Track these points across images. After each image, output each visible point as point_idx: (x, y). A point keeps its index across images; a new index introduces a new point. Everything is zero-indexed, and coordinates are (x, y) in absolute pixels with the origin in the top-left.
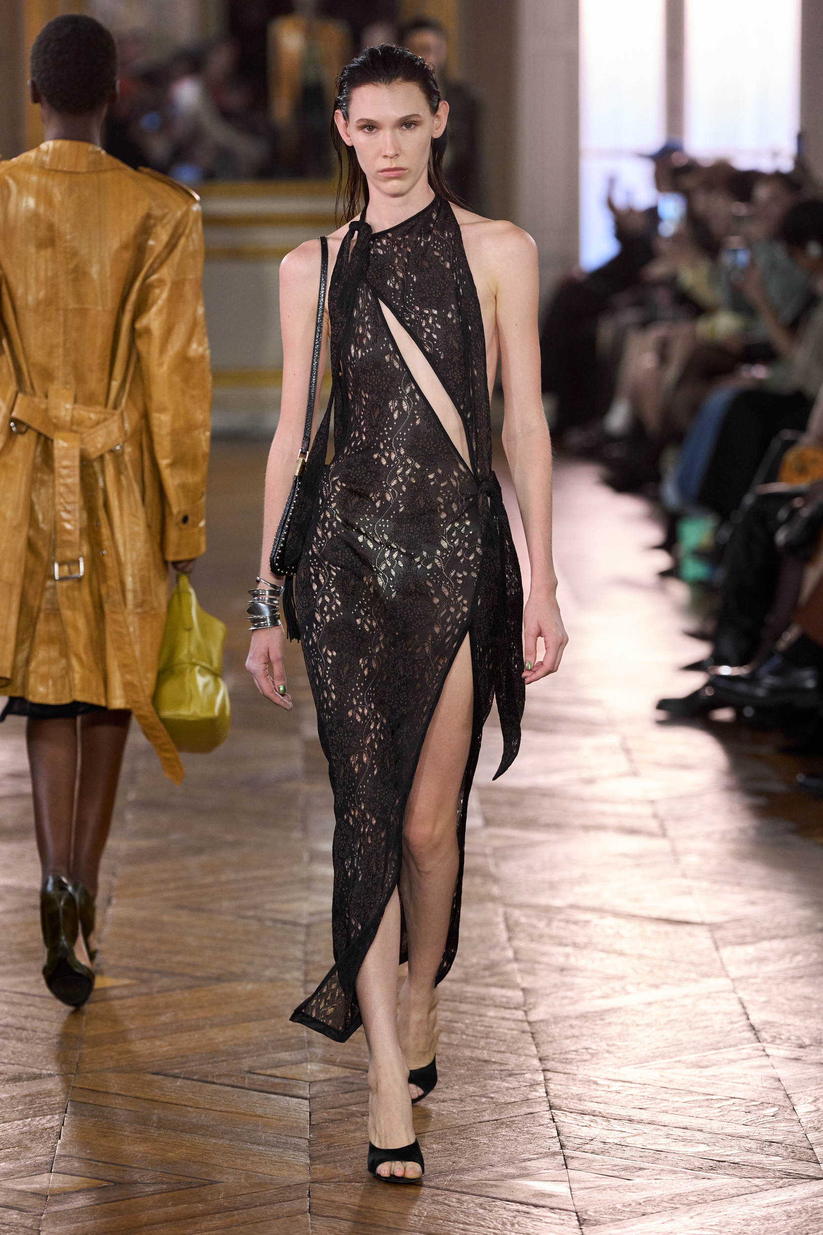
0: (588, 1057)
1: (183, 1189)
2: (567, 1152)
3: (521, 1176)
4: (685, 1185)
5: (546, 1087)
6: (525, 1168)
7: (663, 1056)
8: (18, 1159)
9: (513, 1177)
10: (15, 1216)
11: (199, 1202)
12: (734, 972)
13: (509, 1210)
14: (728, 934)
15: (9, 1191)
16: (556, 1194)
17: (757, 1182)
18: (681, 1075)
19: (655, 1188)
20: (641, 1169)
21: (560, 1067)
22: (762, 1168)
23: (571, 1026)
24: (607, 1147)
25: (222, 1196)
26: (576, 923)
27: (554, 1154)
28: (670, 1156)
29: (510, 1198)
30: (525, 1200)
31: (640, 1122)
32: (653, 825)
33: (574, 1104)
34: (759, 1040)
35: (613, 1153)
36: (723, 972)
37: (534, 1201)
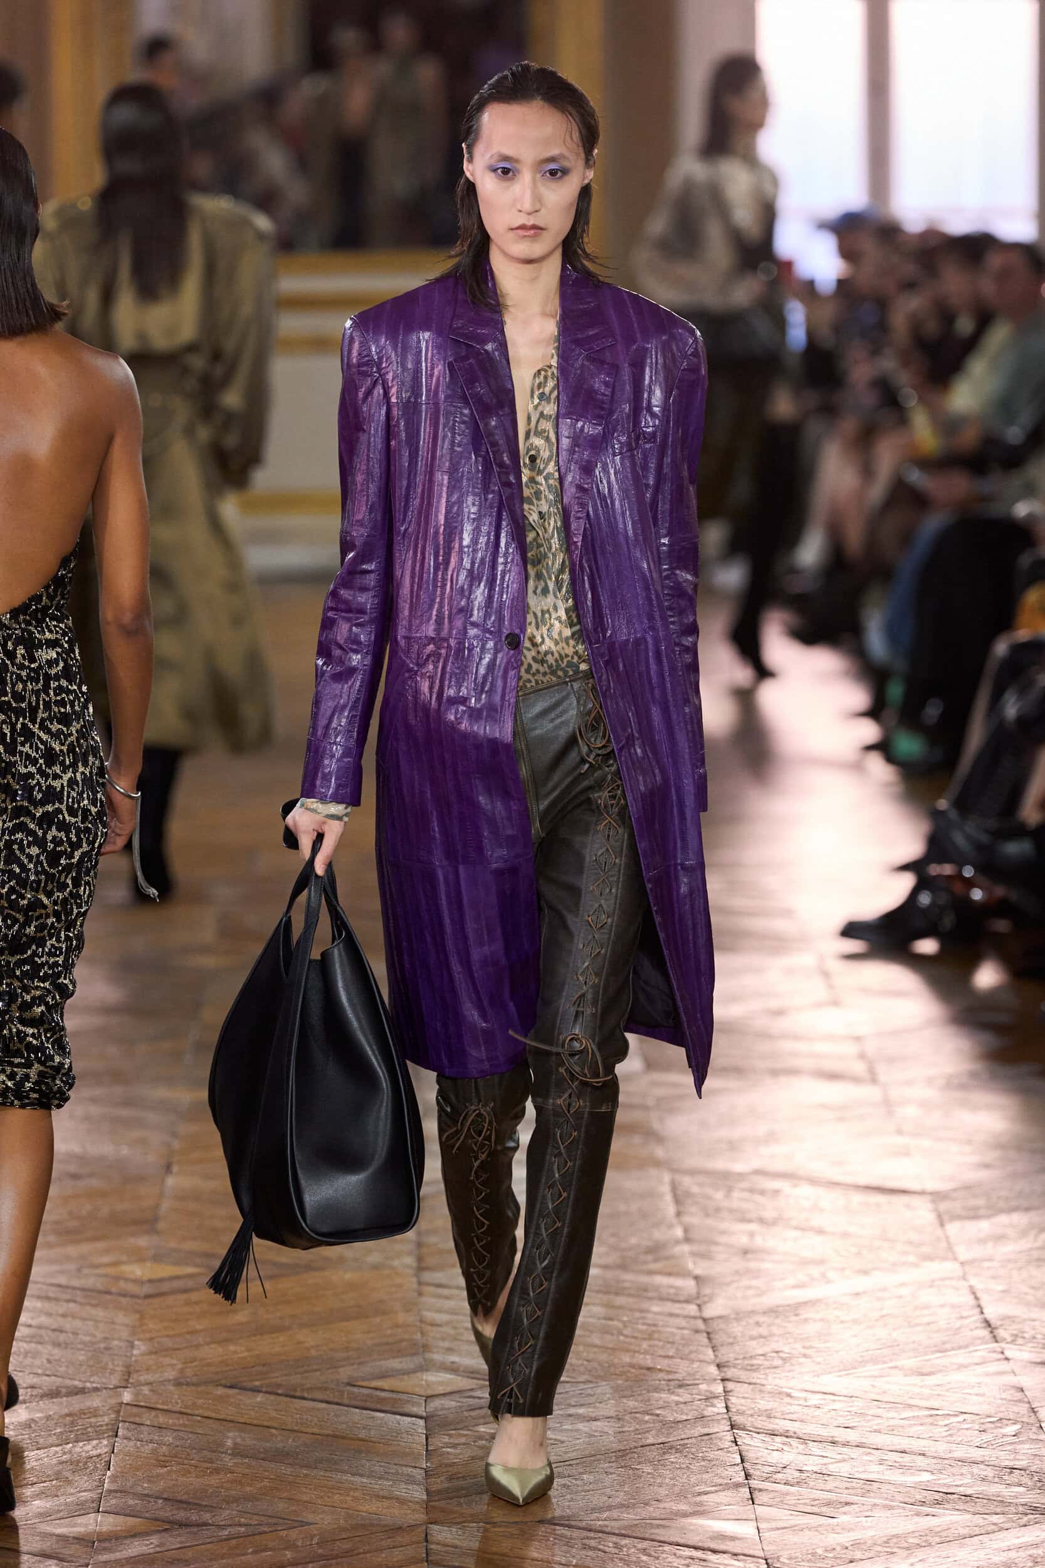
0: (779, 1362)
1: (265, 1532)
2: (754, 1483)
3: (694, 1514)
4: (903, 1523)
5: (726, 1401)
6: (701, 1504)
7: (875, 1361)
8: (57, 1496)
9: (685, 1515)
11: (285, 1549)
12: (963, 1253)
13: (680, 1557)
14: (955, 1206)
15: (46, 1535)
16: (739, 1536)
17: (995, 1519)
18: (897, 1385)
19: (864, 1528)
20: (847, 1504)
21: (743, 1375)
22: (1001, 1501)
23: (758, 1324)
24: (804, 1476)
25: (316, 1540)
26: (762, 1193)
27: (737, 1485)
28: (884, 1487)
29: (682, 1541)
30: (702, 1544)
31: (846, 1444)
32: (859, 1068)
33: (761, 1423)
34: (996, 1339)
35: (812, 1484)
36: (949, 1253)
37: (713, 1546)
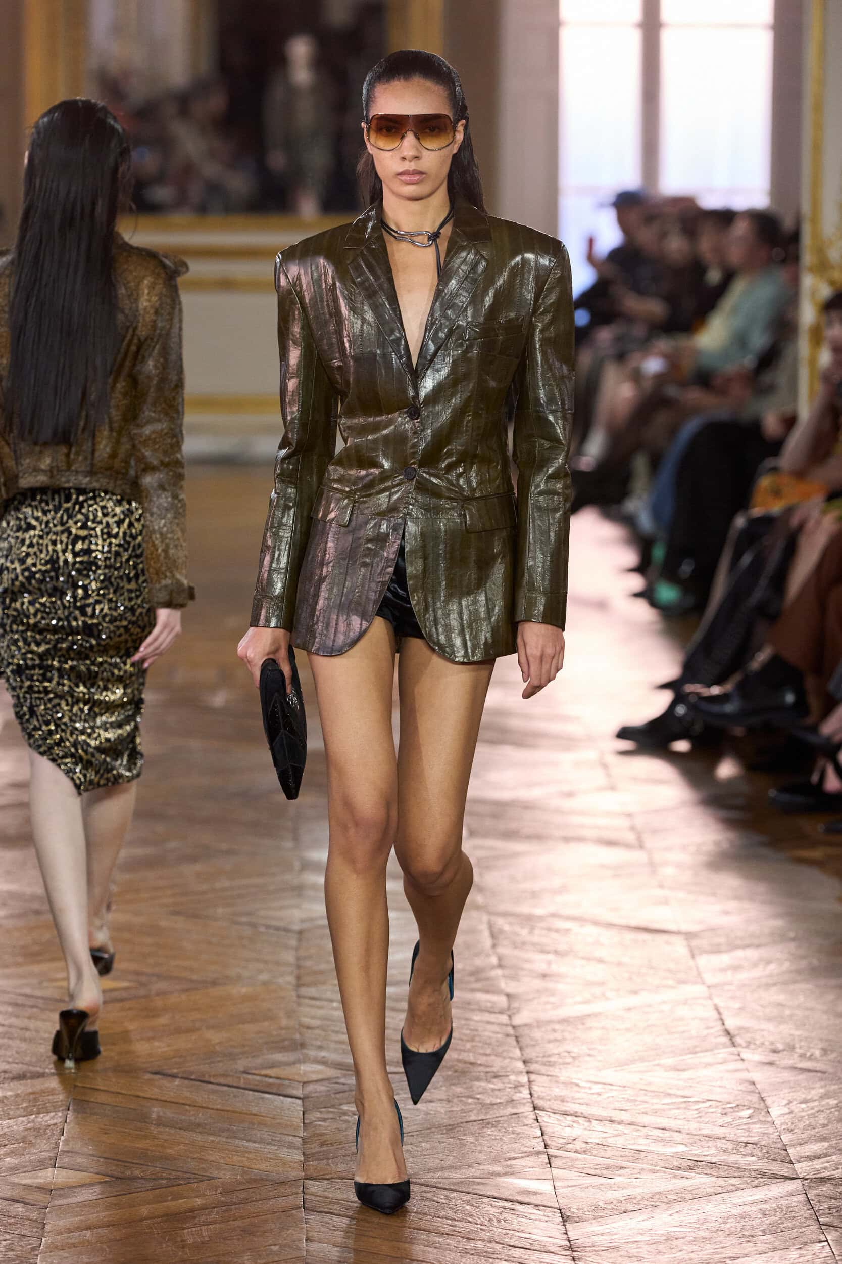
0: (569, 1060)
1: (181, 1184)
2: (551, 1151)
3: (506, 1174)
4: (664, 1183)
5: (530, 1088)
6: (510, 1166)
7: (642, 1059)
8: (24, 1155)
9: (499, 1175)
10: (20, 1210)
11: (196, 1197)
12: (710, 979)
13: (495, 1207)
14: (703, 943)
15: (14, 1184)
16: (540, 1192)
17: (733, 1181)
18: (660, 1078)
19: (635, 1187)
20: (622, 1168)
21: (543, 1069)
22: (739, 1168)
23: (554, 1031)
24: (589, 1146)
25: (219, 1191)
26: (557, 931)
27: (539, 1153)
28: (650, 1156)
29: (496, 1195)
30: (511, 1198)
31: (620, 1123)
32: (631, 837)
33: (557, 1105)
34: (734, 1045)
35: (595, 1152)
36: (699, 979)
37: (520, 1198)
